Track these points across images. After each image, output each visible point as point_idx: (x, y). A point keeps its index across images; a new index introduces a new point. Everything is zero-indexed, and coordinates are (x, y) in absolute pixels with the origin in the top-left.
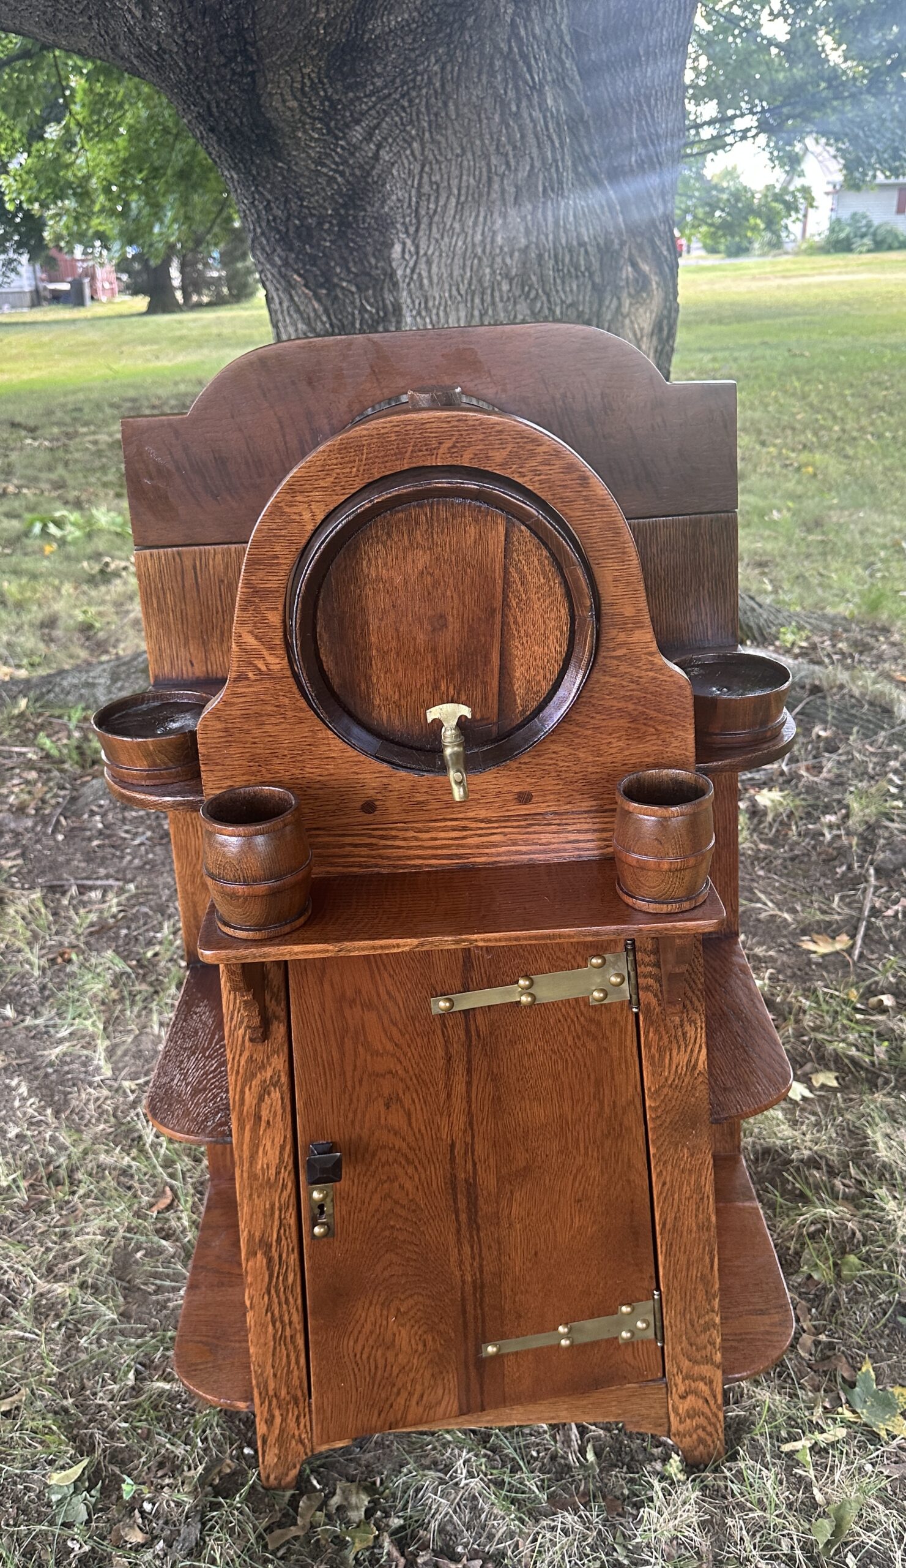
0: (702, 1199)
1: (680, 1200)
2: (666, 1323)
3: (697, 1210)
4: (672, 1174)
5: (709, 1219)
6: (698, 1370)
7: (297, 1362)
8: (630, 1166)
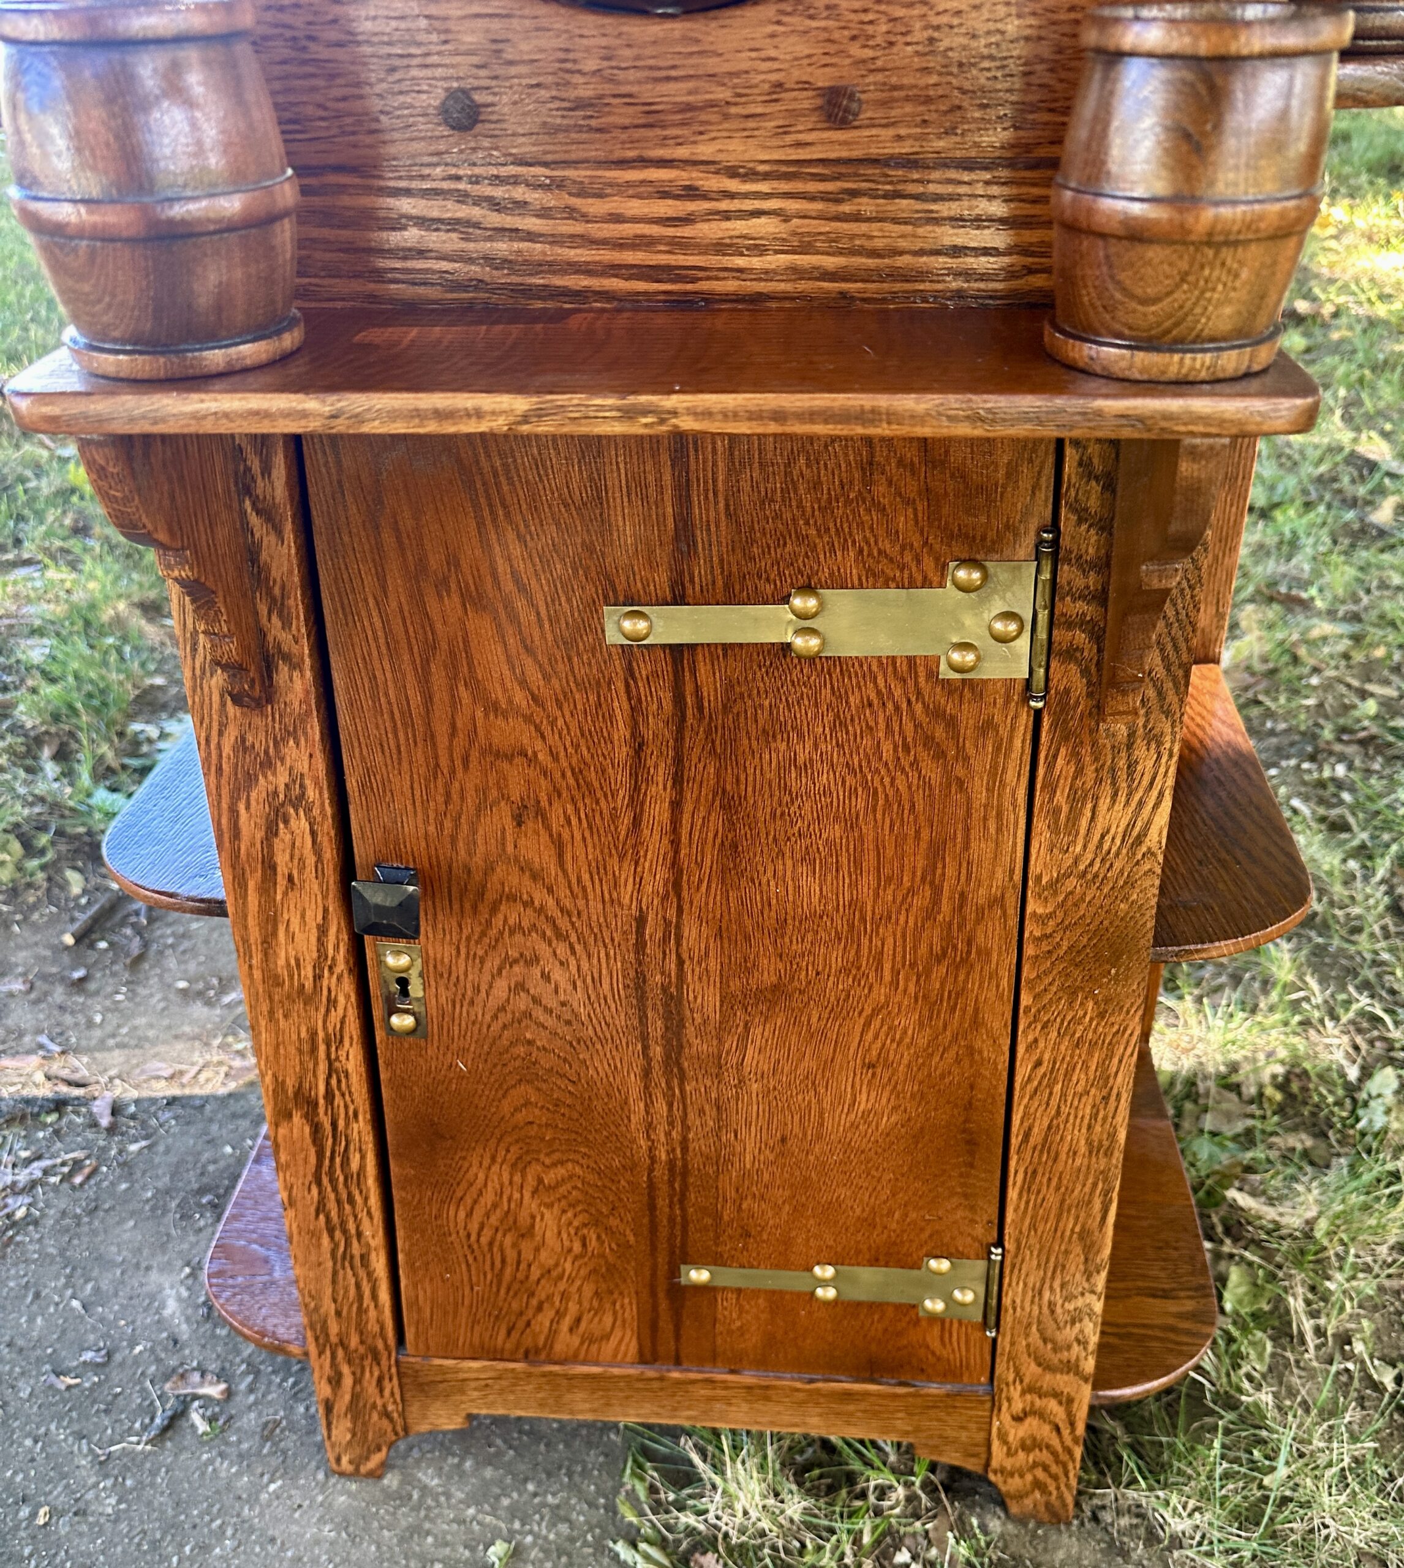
0: (1106, 1099)
1: (1063, 1095)
2: (1007, 1301)
3: (1094, 1116)
4: (1057, 1045)
5: (1112, 1136)
6: (1049, 1380)
7: (374, 1296)
8: (976, 1022)
